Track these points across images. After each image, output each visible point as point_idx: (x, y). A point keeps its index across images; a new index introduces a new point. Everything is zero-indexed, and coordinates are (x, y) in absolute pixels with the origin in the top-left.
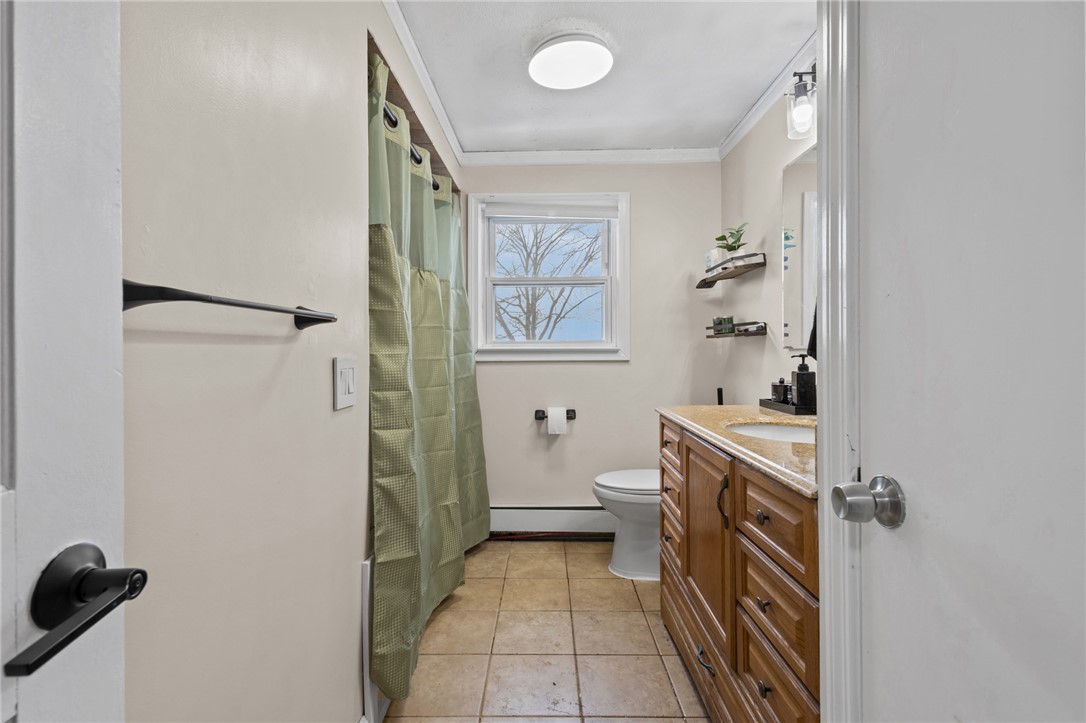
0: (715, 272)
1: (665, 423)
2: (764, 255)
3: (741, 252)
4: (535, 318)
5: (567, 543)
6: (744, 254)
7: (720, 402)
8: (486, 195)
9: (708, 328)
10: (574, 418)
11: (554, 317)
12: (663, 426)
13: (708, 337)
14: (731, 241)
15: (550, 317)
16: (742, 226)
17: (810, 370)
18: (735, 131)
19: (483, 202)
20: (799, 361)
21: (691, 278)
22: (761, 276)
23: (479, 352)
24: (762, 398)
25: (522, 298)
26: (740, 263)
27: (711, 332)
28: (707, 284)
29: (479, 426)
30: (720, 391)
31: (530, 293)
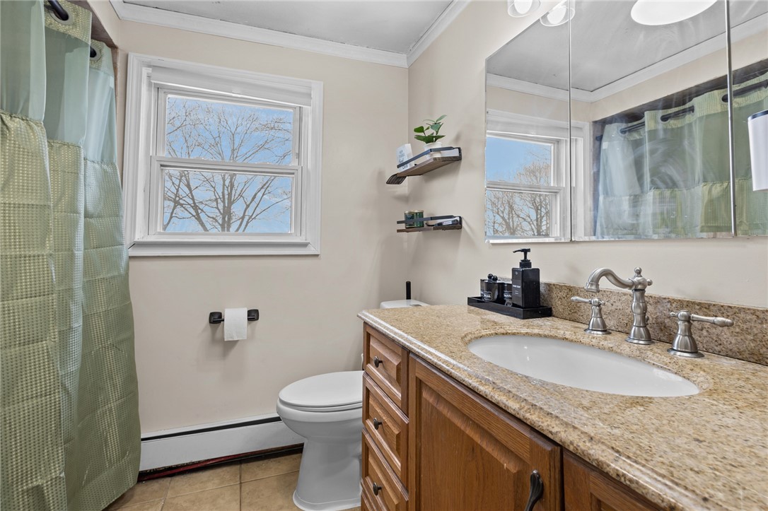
0: (408, 167)
1: (370, 333)
2: (459, 149)
3: (438, 144)
4: (230, 219)
5: (244, 466)
6: (440, 147)
7: (409, 297)
8: (154, 59)
9: (399, 222)
10: (258, 319)
11: (247, 218)
12: (368, 337)
13: (399, 231)
14: (428, 133)
15: (243, 218)
16: (441, 118)
17: (533, 267)
18: (425, 36)
19: (149, 66)
20: (521, 256)
21: (381, 174)
22: (456, 170)
23: (136, 245)
24: (470, 297)
25: (219, 201)
26: (438, 155)
27: (403, 226)
28: (397, 179)
29: (130, 340)
30: (408, 285)
31: (226, 197)
